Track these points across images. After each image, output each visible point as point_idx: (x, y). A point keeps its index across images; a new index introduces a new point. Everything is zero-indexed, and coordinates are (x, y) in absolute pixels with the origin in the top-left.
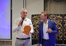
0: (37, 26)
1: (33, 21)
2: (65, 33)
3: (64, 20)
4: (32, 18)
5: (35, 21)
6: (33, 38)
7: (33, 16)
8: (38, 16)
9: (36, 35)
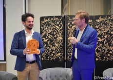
0: (49, 37)
1: (42, 28)
2: (97, 48)
3: (95, 26)
4: (41, 23)
5: (46, 28)
6: (44, 58)
7: (42, 19)
8: (51, 19)
9: (48, 53)
